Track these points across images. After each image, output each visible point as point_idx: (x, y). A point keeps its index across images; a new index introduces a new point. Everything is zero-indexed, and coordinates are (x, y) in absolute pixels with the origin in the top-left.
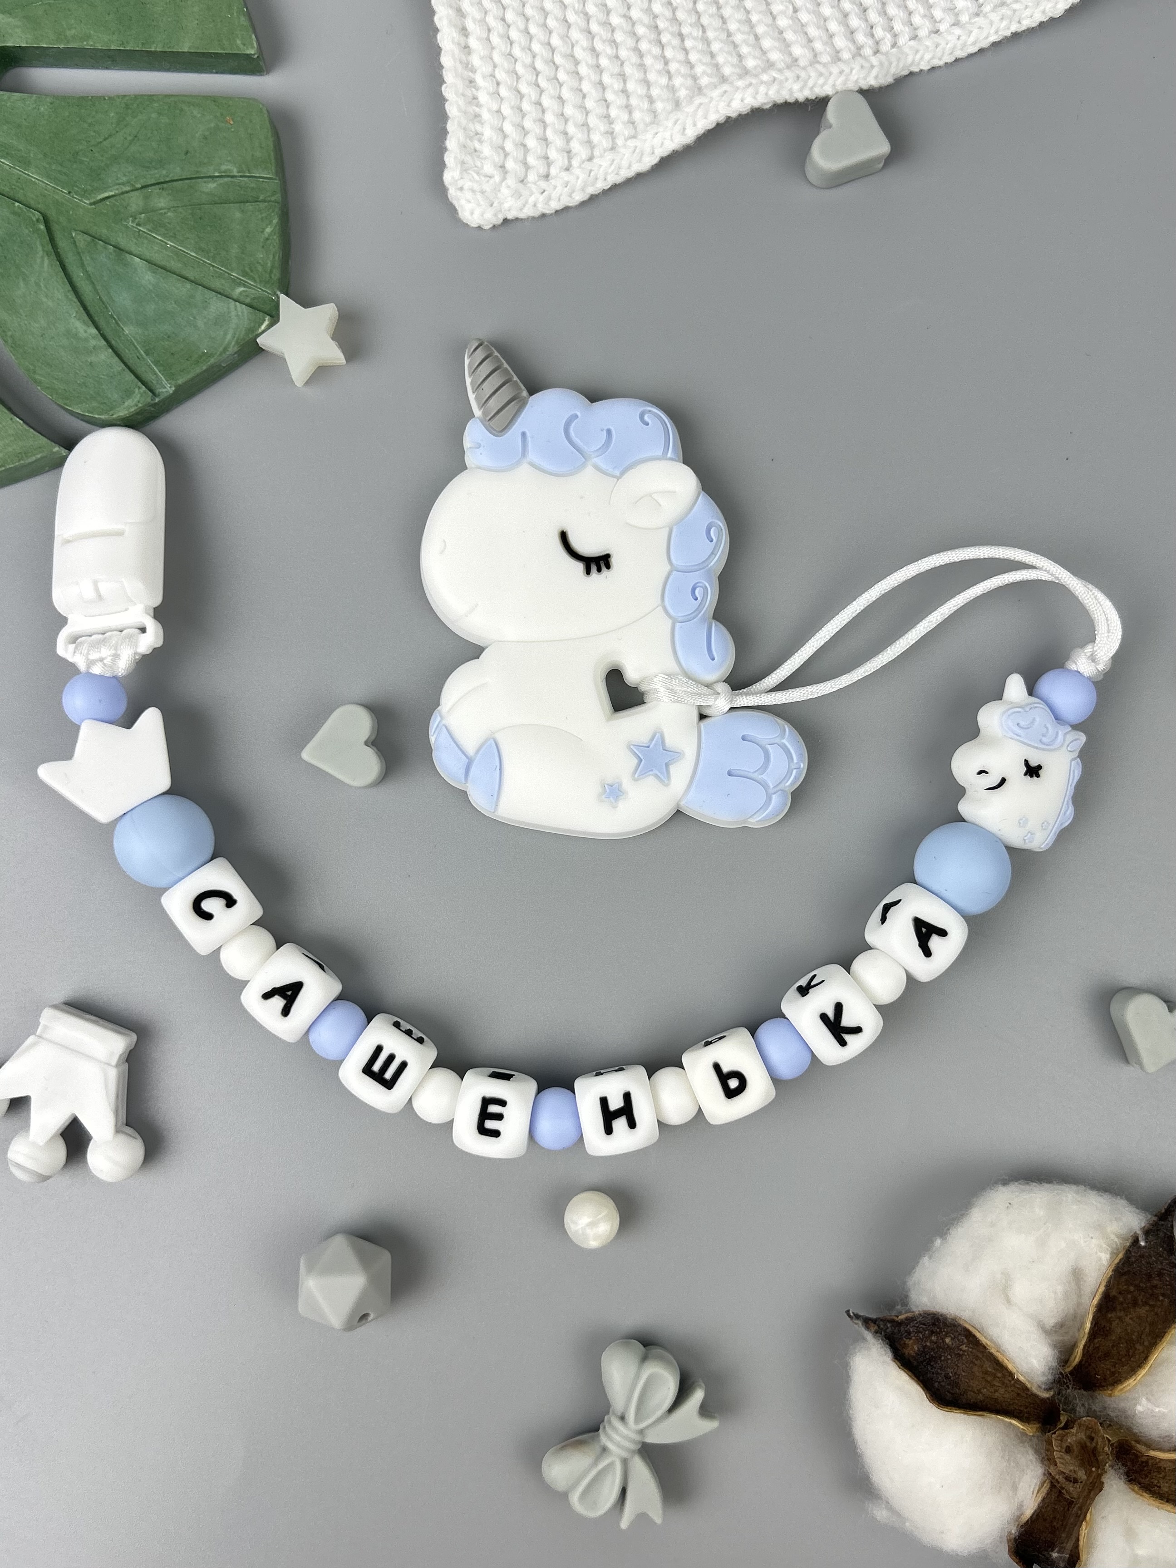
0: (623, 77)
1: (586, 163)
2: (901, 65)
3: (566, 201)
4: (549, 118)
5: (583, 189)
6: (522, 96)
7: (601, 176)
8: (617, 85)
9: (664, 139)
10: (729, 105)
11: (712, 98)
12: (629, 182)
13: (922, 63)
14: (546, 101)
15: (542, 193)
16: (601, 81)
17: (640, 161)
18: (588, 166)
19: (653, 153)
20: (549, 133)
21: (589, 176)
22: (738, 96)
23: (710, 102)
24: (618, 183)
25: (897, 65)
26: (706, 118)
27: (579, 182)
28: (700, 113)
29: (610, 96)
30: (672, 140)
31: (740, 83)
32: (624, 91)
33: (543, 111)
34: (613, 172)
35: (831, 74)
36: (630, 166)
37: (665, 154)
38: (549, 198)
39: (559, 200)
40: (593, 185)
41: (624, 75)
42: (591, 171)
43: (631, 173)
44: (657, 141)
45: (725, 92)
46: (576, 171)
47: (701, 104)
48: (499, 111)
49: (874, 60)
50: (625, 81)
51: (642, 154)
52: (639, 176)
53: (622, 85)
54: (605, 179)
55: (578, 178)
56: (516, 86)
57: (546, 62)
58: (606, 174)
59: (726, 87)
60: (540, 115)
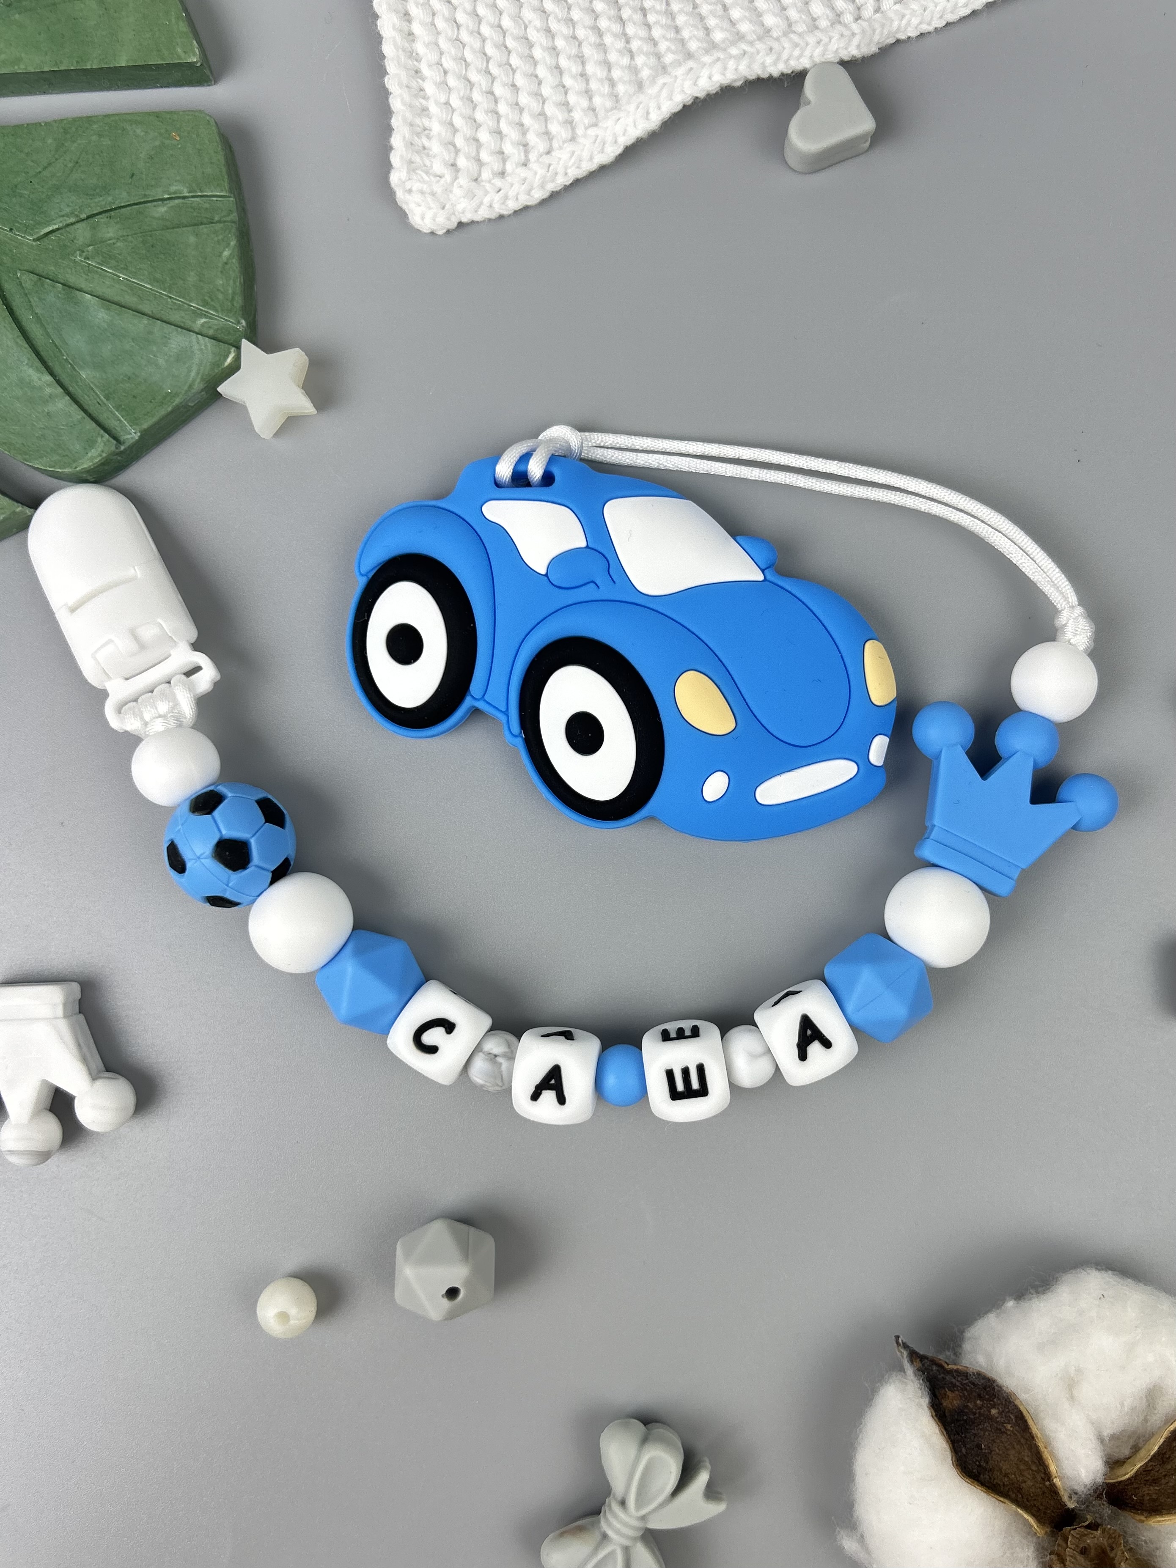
0: (581, 59)
1: (544, 156)
2: (886, 32)
3: (524, 200)
4: (502, 108)
5: (542, 186)
6: (471, 85)
7: (561, 170)
8: (575, 69)
9: (627, 125)
10: (695, 84)
11: (676, 77)
12: (592, 175)
13: (909, 29)
14: (498, 90)
15: (499, 191)
16: (557, 64)
17: (602, 151)
18: (546, 159)
19: (616, 142)
20: (503, 126)
21: (548, 171)
22: (705, 73)
23: (675, 81)
24: (579, 177)
25: (882, 33)
26: (671, 99)
27: (538, 177)
28: (664, 94)
29: (568, 81)
30: (635, 126)
31: (707, 59)
32: (583, 75)
33: (496, 102)
34: (573, 165)
35: (807, 44)
36: (591, 158)
37: (629, 143)
38: (506, 198)
39: (517, 199)
40: (553, 181)
41: (582, 57)
42: (550, 165)
43: (593, 166)
44: (619, 128)
45: (691, 69)
46: (533, 165)
47: (665, 84)
48: (447, 103)
49: (855, 27)
50: (583, 63)
51: (604, 144)
52: (603, 169)
53: (580, 68)
54: (566, 174)
55: (536, 174)
56: (465, 74)
57: (497, 46)
58: (566, 168)
59: (691, 64)
60: (492, 106)
